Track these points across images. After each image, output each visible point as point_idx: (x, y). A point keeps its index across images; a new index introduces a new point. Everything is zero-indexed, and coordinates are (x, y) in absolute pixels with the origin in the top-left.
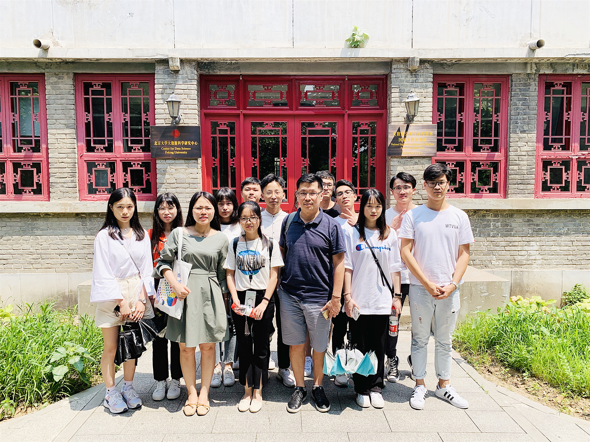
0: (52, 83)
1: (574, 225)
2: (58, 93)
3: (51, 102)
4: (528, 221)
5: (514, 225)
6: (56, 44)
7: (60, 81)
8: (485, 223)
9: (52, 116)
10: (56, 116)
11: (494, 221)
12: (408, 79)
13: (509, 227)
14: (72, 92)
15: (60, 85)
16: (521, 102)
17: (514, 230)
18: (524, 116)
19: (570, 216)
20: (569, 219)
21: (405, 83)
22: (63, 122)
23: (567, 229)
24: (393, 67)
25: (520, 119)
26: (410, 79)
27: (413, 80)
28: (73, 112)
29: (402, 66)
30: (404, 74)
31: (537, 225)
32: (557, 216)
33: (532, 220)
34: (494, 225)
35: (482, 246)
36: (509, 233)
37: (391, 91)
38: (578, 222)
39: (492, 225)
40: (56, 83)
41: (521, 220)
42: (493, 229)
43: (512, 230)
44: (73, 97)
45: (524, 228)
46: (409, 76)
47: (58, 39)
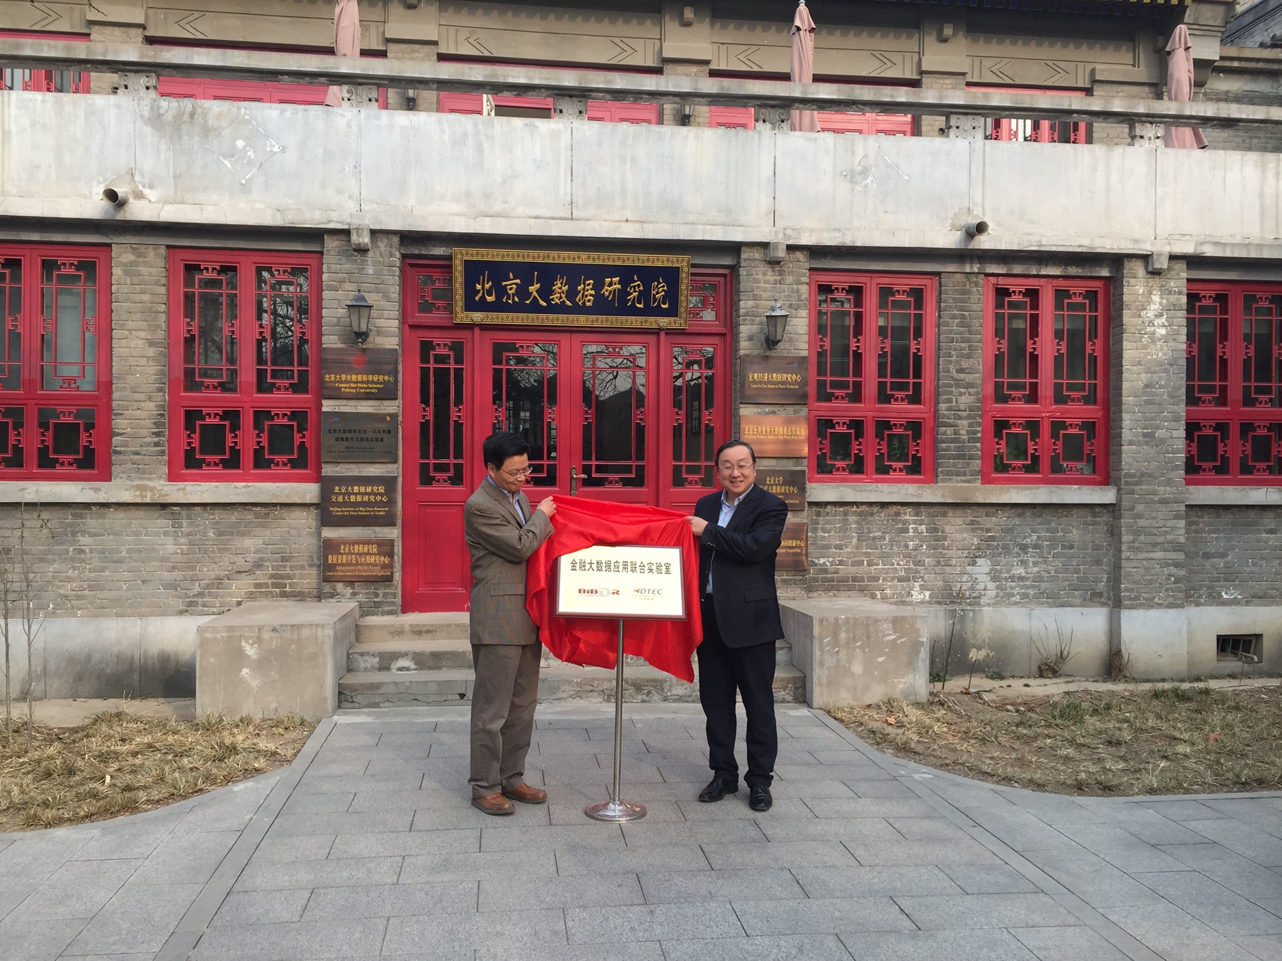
0: (125, 265)
1: (1048, 531)
2: (135, 282)
3: (121, 297)
4: (972, 523)
5: (948, 528)
6: (139, 196)
7: (141, 260)
8: (900, 526)
9: (122, 324)
10: (131, 324)
11: (914, 523)
12: (767, 278)
13: (940, 534)
14: (163, 281)
15: (139, 268)
16: (956, 321)
17: (948, 539)
18: (963, 345)
19: (1040, 516)
20: (1038, 520)
21: (762, 285)
22: (142, 334)
23: (1035, 537)
24: (743, 256)
25: (956, 350)
26: (771, 276)
27: (776, 281)
28: (163, 317)
29: (757, 256)
30: (762, 268)
31: (988, 530)
32: (1020, 515)
33: (978, 522)
34: (915, 530)
35: (895, 566)
36: (940, 543)
37: (738, 296)
38: (1053, 525)
39: (911, 530)
40: (132, 264)
41: (959, 521)
42: (914, 537)
43: (945, 538)
44: (163, 290)
45: (965, 535)
46: (770, 273)
47: (144, 187)
